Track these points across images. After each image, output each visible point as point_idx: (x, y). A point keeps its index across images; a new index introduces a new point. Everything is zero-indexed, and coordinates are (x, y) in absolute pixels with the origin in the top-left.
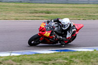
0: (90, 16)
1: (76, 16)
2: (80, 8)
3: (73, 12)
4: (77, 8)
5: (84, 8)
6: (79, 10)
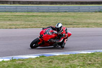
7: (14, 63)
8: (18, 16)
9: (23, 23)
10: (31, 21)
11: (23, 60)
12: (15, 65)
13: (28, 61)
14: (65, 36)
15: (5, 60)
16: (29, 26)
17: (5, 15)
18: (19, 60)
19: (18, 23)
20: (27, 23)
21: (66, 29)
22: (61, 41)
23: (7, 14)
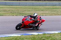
0: (20, 13)
1: (11, 13)
2: (14, 8)
3: (9, 11)
4: (12, 8)
5: (16, 8)
6: (13, 9)
7: (45, 36)
8: (47, 8)
9: (50, 12)
10: (55, 11)
11: (50, 34)
12: (45, 37)
13: (53, 35)
14: (39, 22)
15: (40, 34)
16: (54, 14)
17: (39, 8)
18: (48, 34)
19: (47, 12)
20: (52, 12)
21: (40, 17)
22: (36, 25)
23: (41, 7)
